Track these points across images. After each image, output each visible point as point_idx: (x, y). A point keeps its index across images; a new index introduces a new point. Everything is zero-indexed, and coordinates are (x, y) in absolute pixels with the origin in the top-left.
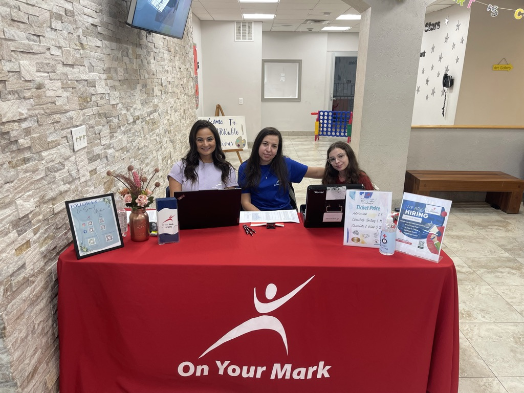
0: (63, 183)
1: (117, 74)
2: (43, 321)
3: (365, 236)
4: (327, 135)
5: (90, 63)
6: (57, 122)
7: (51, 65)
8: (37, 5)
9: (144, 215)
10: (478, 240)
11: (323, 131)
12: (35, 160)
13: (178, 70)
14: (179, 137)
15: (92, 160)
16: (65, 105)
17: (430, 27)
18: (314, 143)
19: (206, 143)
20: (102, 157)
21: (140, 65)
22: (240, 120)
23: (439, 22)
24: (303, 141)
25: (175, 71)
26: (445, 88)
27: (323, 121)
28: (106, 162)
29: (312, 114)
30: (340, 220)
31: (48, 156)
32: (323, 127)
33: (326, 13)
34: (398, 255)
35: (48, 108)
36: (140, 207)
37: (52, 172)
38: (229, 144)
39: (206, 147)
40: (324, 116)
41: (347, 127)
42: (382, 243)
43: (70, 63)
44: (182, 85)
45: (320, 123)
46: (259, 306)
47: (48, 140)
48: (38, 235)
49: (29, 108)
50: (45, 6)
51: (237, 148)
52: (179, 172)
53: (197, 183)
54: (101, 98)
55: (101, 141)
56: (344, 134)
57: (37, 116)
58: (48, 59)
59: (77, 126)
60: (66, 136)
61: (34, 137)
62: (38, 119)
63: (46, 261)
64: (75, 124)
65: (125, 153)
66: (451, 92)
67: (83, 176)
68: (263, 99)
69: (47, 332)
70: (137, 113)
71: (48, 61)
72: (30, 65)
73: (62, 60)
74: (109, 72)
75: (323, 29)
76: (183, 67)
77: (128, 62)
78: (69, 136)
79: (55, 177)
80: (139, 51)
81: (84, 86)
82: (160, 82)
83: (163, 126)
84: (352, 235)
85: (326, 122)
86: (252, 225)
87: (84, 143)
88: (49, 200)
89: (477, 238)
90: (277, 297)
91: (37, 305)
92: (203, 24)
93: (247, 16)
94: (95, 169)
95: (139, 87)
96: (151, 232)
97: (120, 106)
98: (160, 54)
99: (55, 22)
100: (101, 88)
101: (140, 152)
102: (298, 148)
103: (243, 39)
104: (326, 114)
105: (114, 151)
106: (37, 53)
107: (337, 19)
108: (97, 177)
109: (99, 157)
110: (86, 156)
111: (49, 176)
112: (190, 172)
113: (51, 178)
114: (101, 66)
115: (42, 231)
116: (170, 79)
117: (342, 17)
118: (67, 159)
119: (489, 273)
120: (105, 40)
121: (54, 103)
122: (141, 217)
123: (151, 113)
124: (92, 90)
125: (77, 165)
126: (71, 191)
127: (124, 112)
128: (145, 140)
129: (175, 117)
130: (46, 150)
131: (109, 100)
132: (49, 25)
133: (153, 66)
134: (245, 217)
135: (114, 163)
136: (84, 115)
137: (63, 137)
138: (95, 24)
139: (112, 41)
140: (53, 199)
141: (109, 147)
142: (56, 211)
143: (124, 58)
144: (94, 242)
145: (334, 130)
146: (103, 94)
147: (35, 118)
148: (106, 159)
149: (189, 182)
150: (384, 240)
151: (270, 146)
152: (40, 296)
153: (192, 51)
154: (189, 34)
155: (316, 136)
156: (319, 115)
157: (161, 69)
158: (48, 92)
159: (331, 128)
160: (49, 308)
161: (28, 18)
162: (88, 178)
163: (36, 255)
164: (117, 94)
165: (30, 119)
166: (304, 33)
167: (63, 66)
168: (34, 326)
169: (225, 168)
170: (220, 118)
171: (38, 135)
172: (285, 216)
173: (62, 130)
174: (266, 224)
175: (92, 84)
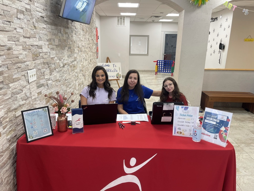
0: (21, 100)
1: (55, 42)
2: (8, 177)
3: (184, 131)
4: (161, 72)
5: (39, 36)
6: (19, 68)
7: (16, 37)
8: (9, 5)
9: (65, 118)
10: (239, 128)
11: (159, 70)
12: (5, 88)
13: (87, 40)
14: (87, 73)
15: (38, 87)
16: (24, 58)
17: (212, 20)
18: (155, 76)
19: (101, 78)
20: (45, 85)
21: (67, 37)
22: (118, 65)
23: (217, 18)
24: (150, 75)
25: (86, 41)
26: (220, 50)
27: (159, 65)
28: (47, 87)
29: (154, 62)
30: (170, 121)
31: (13, 86)
32: (159, 68)
33: (161, 13)
34: (203, 142)
35: (14, 60)
36: (63, 114)
37: (15, 95)
38: (113, 76)
39: (100, 80)
40: (160, 62)
41: (171, 68)
42: (194, 135)
43: (28, 36)
44: (89, 47)
45: (158, 66)
46: (126, 170)
47: (14, 77)
48: (5, 130)
49: (2, 60)
50: (14, 6)
51: (117, 78)
52: (86, 92)
53: (95, 99)
54: (45, 55)
55: (44, 77)
56: (170, 72)
57: (7, 64)
58: (15, 34)
59: (31, 69)
60: (24, 75)
61: (5, 76)
62: (8, 66)
63: (10, 143)
64: (30, 68)
65: (58, 82)
66: (224, 52)
67: (34, 96)
68: (130, 54)
69: (10, 182)
70: (65, 62)
71: (15, 35)
72: (4, 37)
73: (23, 35)
74: (50, 41)
75: (159, 21)
76: (90, 38)
77: (61, 36)
78: (26, 75)
79: (17, 97)
80: (67, 30)
81: (35, 48)
82: (78, 46)
83: (79, 68)
84: (177, 130)
85: (160, 65)
86: (123, 123)
87: (35, 78)
88: (13, 110)
89: (239, 127)
90: (136, 165)
91: (4, 168)
92: (101, 18)
93: (122, 14)
94: (41, 92)
95: (67, 48)
96: (69, 126)
97: (56, 58)
98: (78, 32)
99: (19, 15)
100: (45, 49)
101: (66, 81)
102: (147, 78)
103: (120, 25)
104: (161, 62)
105: (52, 81)
106: (8, 31)
107: (166, 16)
108: (42, 96)
109: (43, 85)
110: (36, 85)
111: (14, 97)
112: (92, 93)
113: (14, 98)
114: (46, 38)
115: (8, 127)
116: (83, 44)
117: (169, 15)
118: (25, 87)
119: (247, 146)
120: (48, 24)
121: (18, 57)
122: (63, 119)
123: (73, 61)
124: (40, 50)
125: (30, 90)
126: (26, 104)
127: (58, 61)
128: (69, 75)
129: (85, 63)
130: (12, 83)
131: (50, 55)
132: (16, 16)
133: (74, 38)
134: (119, 118)
135: (52, 88)
136: (35, 63)
137: (23, 76)
138: (43, 16)
139: (52, 25)
140: (16, 109)
141: (49, 80)
142: (17, 115)
143: (59, 34)
144: (36, 133)
145: (165, 70)
146: (47, 52)
147: (6, 66)
148: (47, 86)
149: (91, 98)
150: (195, 134)
151: (133, 79)
152: (6, 163)
153: (95, 30)
154: (94, 22)
155: (156, 72)
156: (157, 62)
157: (79, 39)
158: (14, 51)
159: (163, 69)
160: (12, 169)
161: (4, 12)
162: (37, 96)
163: (4, 141)
164: (54, 52)
165: (3, 66)
166: (150, 22)
167: (24, 38)
168: (2, 180)
169: (110, 91)
170: (109, 63)
171: (7, 75)
172: (141, 118)
173: (22, 71)
174: (130, 122)
175: (40, 47)
